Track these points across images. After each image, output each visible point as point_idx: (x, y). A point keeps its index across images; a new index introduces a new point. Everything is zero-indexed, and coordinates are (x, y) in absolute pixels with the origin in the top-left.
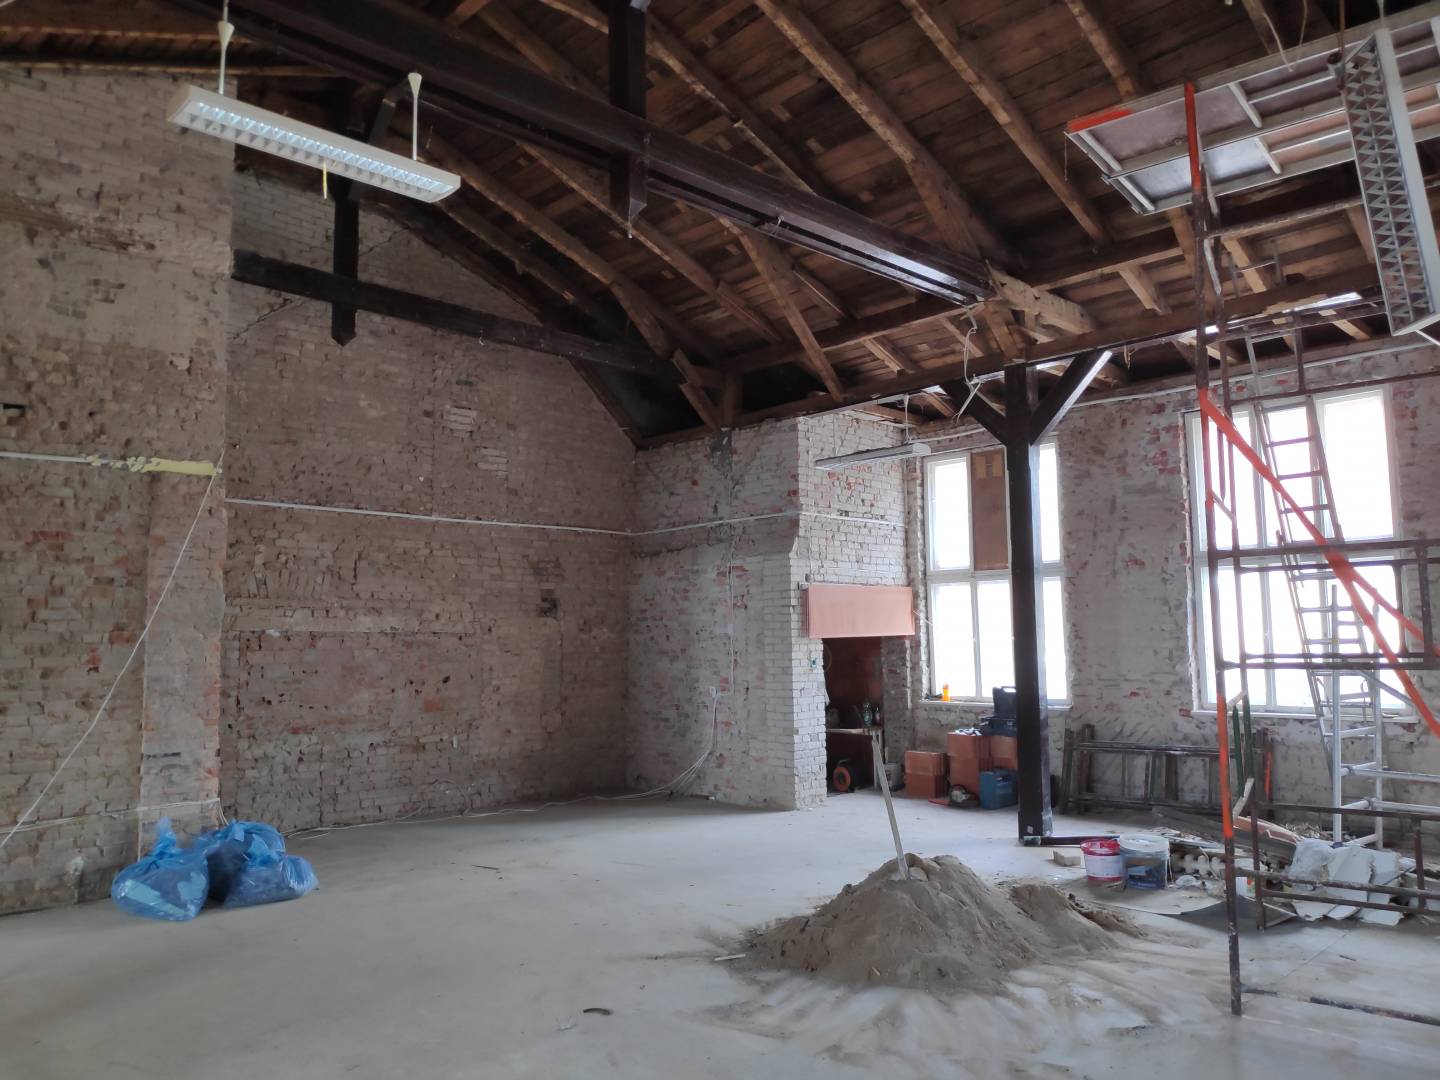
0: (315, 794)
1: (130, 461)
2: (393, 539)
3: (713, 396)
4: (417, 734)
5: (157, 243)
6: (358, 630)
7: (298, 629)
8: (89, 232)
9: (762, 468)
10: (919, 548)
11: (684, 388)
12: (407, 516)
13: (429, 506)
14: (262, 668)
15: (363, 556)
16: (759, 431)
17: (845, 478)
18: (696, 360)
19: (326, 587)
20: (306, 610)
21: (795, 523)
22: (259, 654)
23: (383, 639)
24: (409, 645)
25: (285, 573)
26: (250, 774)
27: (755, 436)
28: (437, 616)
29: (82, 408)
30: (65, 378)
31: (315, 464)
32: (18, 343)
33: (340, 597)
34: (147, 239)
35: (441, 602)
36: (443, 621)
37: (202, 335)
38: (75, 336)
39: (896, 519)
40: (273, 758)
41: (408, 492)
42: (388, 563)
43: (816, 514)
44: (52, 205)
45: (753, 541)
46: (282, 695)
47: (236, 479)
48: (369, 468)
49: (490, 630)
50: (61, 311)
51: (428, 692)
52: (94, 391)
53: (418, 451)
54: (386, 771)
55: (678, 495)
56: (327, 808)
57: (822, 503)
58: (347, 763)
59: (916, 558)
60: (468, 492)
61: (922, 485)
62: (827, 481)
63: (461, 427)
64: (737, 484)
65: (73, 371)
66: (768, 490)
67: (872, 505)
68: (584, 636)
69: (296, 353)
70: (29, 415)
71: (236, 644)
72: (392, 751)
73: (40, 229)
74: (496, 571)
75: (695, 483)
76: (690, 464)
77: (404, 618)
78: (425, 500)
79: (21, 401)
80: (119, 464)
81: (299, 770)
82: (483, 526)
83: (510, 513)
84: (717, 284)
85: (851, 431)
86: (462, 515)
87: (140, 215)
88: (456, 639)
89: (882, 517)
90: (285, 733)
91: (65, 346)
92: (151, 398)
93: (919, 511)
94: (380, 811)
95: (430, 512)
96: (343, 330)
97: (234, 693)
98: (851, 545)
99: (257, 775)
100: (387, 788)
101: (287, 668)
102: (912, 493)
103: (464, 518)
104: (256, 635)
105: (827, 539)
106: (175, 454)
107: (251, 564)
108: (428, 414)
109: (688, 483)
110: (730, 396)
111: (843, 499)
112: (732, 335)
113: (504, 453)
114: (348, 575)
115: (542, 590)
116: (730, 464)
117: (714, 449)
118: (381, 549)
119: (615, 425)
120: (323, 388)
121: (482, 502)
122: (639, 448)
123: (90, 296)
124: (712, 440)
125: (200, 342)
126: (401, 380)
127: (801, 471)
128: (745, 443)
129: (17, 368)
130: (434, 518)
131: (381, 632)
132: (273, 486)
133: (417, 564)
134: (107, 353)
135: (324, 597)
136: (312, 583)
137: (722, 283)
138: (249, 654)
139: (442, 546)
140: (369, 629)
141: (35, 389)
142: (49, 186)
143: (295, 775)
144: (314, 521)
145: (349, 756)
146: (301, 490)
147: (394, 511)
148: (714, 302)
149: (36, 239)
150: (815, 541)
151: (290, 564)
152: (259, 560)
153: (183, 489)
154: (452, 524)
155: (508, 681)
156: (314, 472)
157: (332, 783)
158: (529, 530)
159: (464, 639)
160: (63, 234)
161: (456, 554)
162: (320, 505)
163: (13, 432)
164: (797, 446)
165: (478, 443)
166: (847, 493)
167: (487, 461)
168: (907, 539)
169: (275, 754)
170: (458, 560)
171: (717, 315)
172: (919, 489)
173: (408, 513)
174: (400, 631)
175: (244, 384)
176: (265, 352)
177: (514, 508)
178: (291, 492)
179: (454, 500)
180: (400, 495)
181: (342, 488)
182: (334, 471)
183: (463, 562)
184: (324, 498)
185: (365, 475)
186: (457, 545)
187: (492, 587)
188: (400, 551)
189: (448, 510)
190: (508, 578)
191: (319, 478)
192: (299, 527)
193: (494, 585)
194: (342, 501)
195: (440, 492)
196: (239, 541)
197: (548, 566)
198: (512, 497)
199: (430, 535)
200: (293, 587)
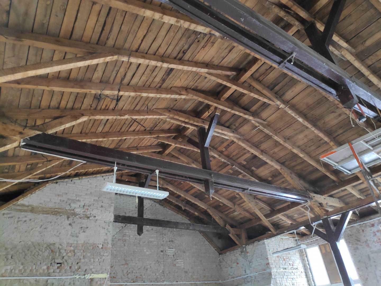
1: (86, 276)
3: (238, 236)
5: (96, 216)
8: (81, 215)
9: (257, 257)
10: (311, 278)
11: (230, 235)
12: (158, 283)
13: (163, 279)
16: (254, 245)
17: (282, 257)
18: (232, 226)
21: (270, 274)
27: (253, 247)
29: (75, 262)
30: (72, 254)
31: (133, 270)
32: (62, 246)
34: (94, 215)
37: (106, 238)
38: (76, 242)
39: (301, 269)
41: (157, 276)
43: (276, 270)
44: (73, 210)
45: (258, 281)
47: (112, 277)
48: (147, 270)
50: (73, 236)
52: (79, 256)
53: (160, 263)
55: (233, 268)
57: (278, 266)
59: (311, 282)
60: (173, 274)
61: (306, 257)
62: (277, 259)
63: (171, 254)
64: (250, 262)
65: (74, 252)
66: (260, 264)
67: (293, 265)
69: (128, 239)
70: (63, 265)
73: (70, 216)
75: (238, 263)
76: (235, 258)
79: (61, 262)
80: (83, 277)
82: (178, 284)
83: (185, 279)
84: (235, 206)
85: (281, 242)
86: (173, 281)
87: (93, 209)
89: (297, 269)
91: (73, 245)
92: (92, 256)
93: (308, 265)
95: (164, 281)
96: (140, 231)
98: (289, 279)
102: (304, 260)
105: (281, 278)
106: (97, 272)
108: (162, 251)
109: (236, 264)
110: (244, 236)
111: (284, 264)
112: (241, 218)
113: (183, 260)
116: (247, 256)
117: (242, 252)
119: (212, 248)
120: (135, 247)
121: (178, 276)
122: (220, 254)
123: (80, 231)
124: (241, 250)
125: (105, 240)
126: (155, 243)
127: (269, 256)
128: (250, 250)
129: (61, 252)
130: (165, 283)
132: (122, 278)
134: (82, 246)
137: (236, 205)
141: (65, 258)
142: (73, 205)
146: (129, 278)
147: (154, 282)
148: (235, 210)
149: (69, 219)
150: (278, 279)
153: (99, 283)
154: (170, 284)
156: (132, 273)
158: (191, 284)
160: (75, 217)
162: (134, 282)
163: (58, 271)
164: (266, 249)
165: (176, 258)
166: (284, 262)
167: (178, 264)
168: (306, 275)
171: (236, 213)
172: (306, 258)
175: (115, 249)
176: (120, 239)
177: (187, 277)
178: (126, 279)
179: (170, 277)
180: (155, 277)
181: (140, 276)
182: (138, 272)
184: (135, 280)
185: (146, 272)
189: (168, 280)
191: (134, 274)
194: (140, 281)
195: (166, 275)
198: (186, 274)
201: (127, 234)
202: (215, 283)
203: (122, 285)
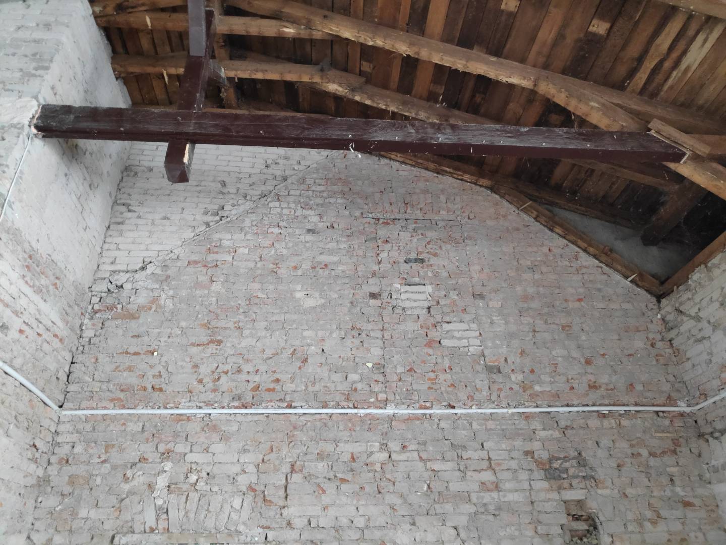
2: (336, 442)
12: (354, 411)
13: (382, 396)
15: (296, 468)
19: (245, 514)
25: (194, 496)
33: (263, 527)
35: (408, 527)
41: (355, 382)
42: (331, 475)
48: (305, 360)
53: (364, 335)
60: (432, 375)
63: (415, 304)
74: (487, 476)
78: (376, 390)
82: (459, 417)
86: (428, 405)
95: (384, 404)
103: (431, 408)
108: (373, 296)
113: (474, 326)
114: (276, 496)
115: (565, 502)
118: (321, 456)
119: (617, 277)
121: (453, 385)
122: (660, 295)
130: (390, 410)
132: (191, 392)
133: (371, 475)
135: (241, 528)
136: (227, 509)
139: (404, 447)
144: (235, 428)
146: (222, 393)
147: (338, 406)
151: (201, 484)
154: (416, 417)
156: (239, 371)
161: (424, 456)
162: (246, 408)
165: (438, 318)
167: (453, 337)
170: (429, 464)
173: (355, 408)
176: (196, 262)
177: (500, 390)
178: (211, 396)
179: (415, 387)
180: (344, 387)
181: (272, 386)
182: (263, 368)
183: (437, 466)
184: (249, 399)
185: (300, 368)
186: (425, 443)
187: (485, 501)
188: (346, 457)
189: (408, 398)
190: (508, 486)
191: (244, 377)
192: (216, 437)
193: (487, 497)
194: (271, 401)
195: (396, 378)
196: (143, 459)
197: (567, 465)
198: (494, 376)
199: (386, 433)
200: (203, 516)
201: (226, 243)
202: (657, 412)
203: (188, 418)
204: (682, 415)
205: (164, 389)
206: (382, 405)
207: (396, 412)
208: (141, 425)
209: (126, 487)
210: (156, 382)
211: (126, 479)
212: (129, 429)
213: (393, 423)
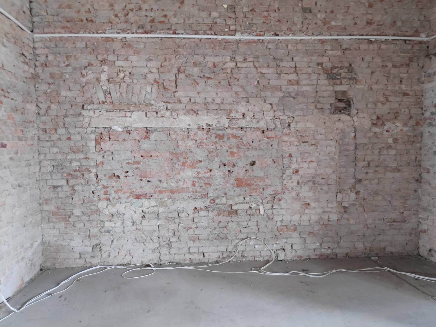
0: (155, 241)
2: (204, 55)
4: (231, 202)
6: (181, 126)
7: (135, 125)
12: (215, 37)
13: (233, 28)
14: (112, 153)
15: (181, 70)
19: (154, 94)
20: (140, 112)
22: (109, 143)
23: (200, 132)
24: (221, 137)
25: (124, 85)
26: (108, 224)
28: (244, 115)
33: (165, 102)
35: (245, 103)
36: (248, 118)
40: (124, 214)
41: (215, 18)
42: (202, 75)
46: (127, 172)
49: (289, 125)
51: (238, 172)
54: (207, 227)
56: (164, 251)
58: (177, 221)
60: (266, 14)
68: (377, 130)
71: (93, 136)
72: (211, 214)
74: (293, 77)
77: (216, 117)
78: (229, 23)
81: (143, 223)
82: (280, 42)
83: (304, 29)
86: (262, 33)
88: (259, 133)
90: (131, 198)
94: (204, 256)
97: (94, 170)
99: (113, 225)
100: (208, 239)
101: (129, 153)
103: (263, 35)
104: (106, 130)
107: (98, 80)
114: (171, 86)
115: (336, 92)
118: (195, 64)
121: (279, 21)
130: (238, 37)
131: (199, 128)
132: (111, 23)
133: (225, 75)
135: (153, 102)
136: (143, 92)
138: (102, 143)
139: (245, 59)
140: (189, 125)
143: (140, 227)
144: (142, 46)
145: (179, 216)
146: (131, 23)
147: (205, 33)
151: (126, 79)
152: (104, 77)
154: (254, 42)
155: (305, 165)
156: (140, 9)
157: (167, 234)
158: (323, 42)
159: (266, 133)
161: (257, 65)
162: (147, 33)
169: (125, 212)
170: (259, 70)
173: (216, 35)
174: (214, 126)
177: (309, 24)
178: (124, 26)
179: (254, 22)
180: (208, 21)
181: (162, 19)
182: (155, 7)
183: (264, 71)
184: (148, 28)
185: (179, 8)
186: (258, 57)
187: (290, 90)
188: (210, 65)
189: (249, 30)
190: (304, 82)
191: (143, 13)
192: (131, 52)
193: (291, 88)
194: (163, 29)
195: (242, 15)
196: (90, 64)
197: (341, 71)
198: (306, 15)
199: (235, 51)
200: (130, 96)
202: (405, 41)
203: (113, 40)
204: (421, 42)
205: (94, 21)
206: (233, 33)
207: (241, 37)
208: (84, 43)
209: (84, 80)
210: (88, 15)
211: (83, 76)
212: (78, 46)
213: (239, 45)
